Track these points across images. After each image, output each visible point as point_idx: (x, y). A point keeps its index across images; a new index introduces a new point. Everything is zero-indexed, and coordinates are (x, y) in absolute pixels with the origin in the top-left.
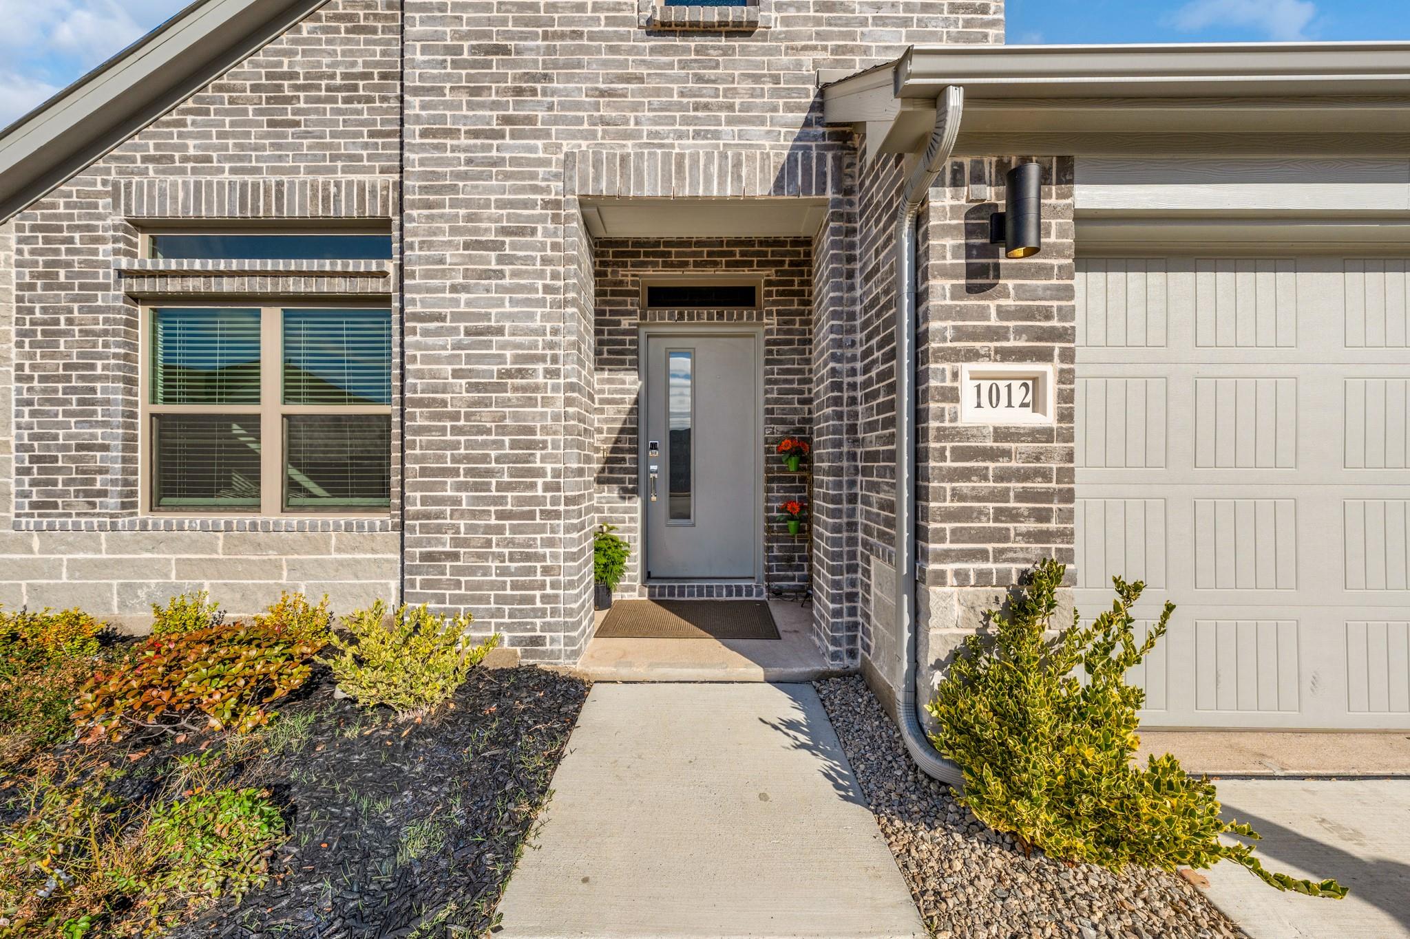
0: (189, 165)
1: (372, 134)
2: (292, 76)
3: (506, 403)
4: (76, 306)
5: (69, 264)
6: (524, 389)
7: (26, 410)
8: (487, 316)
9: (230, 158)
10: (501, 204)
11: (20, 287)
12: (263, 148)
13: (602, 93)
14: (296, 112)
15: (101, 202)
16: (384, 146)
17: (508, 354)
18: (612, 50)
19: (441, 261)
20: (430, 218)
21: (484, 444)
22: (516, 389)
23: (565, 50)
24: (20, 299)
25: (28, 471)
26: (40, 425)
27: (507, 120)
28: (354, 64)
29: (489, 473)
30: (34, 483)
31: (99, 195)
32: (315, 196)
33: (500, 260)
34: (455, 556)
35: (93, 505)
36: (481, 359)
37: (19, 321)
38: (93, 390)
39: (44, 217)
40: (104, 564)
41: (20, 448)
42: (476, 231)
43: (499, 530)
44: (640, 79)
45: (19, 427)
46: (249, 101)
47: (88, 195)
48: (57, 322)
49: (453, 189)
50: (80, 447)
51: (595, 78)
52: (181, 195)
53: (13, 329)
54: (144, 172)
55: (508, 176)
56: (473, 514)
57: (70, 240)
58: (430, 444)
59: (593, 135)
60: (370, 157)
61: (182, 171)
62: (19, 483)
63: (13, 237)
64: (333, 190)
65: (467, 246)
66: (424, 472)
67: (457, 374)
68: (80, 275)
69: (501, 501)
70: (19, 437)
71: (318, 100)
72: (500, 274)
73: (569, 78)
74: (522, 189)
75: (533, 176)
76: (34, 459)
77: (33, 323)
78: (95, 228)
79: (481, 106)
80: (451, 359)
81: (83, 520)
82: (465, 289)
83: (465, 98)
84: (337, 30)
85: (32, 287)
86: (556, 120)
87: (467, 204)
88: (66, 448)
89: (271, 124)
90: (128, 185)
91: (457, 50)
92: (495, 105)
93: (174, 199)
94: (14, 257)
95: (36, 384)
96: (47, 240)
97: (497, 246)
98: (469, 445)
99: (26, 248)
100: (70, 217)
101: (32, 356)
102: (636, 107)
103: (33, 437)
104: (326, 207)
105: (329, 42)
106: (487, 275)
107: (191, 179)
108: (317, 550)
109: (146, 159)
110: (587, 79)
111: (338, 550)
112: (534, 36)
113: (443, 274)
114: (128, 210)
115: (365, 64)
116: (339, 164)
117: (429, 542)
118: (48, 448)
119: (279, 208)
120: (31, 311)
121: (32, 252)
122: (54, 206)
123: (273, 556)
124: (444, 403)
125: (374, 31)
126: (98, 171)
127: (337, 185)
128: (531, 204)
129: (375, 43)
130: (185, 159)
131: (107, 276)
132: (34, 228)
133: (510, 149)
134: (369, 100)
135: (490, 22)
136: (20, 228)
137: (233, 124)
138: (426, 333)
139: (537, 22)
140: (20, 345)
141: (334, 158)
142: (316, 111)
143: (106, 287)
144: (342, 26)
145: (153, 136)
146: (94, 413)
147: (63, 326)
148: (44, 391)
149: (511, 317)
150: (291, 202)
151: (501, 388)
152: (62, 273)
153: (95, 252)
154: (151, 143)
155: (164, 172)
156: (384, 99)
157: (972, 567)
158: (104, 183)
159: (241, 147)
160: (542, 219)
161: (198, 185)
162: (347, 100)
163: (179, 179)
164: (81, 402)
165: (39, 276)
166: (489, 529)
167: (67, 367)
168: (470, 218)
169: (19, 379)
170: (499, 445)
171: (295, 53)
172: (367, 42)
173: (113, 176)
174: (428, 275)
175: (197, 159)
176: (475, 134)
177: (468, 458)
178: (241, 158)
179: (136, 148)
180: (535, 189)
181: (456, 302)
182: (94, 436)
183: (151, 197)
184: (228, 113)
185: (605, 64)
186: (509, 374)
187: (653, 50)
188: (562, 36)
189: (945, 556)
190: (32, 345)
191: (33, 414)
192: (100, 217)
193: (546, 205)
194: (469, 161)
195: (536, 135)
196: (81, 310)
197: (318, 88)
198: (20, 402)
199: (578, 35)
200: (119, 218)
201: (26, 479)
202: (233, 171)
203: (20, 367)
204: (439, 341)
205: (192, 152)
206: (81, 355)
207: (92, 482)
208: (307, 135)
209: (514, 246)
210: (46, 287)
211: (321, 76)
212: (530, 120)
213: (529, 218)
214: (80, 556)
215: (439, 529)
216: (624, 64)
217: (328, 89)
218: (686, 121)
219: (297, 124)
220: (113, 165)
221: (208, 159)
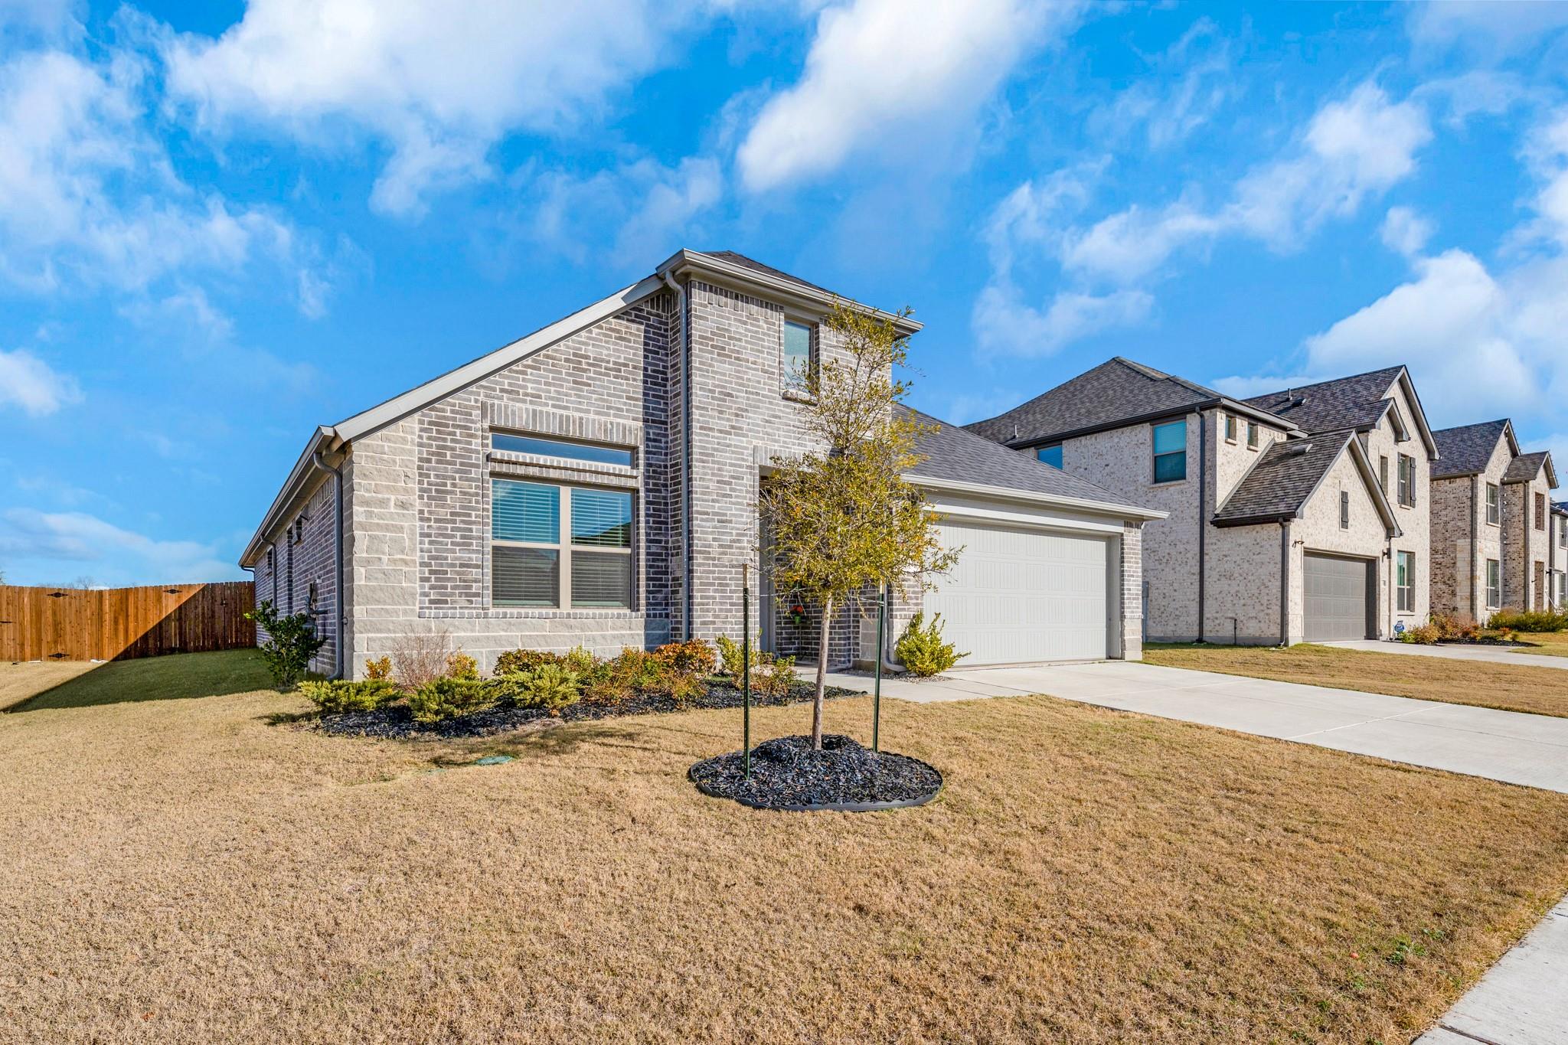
0: (529, 398)
1: (628, 398)
2: (587, 357)
3: (732, 554)
4: (457, 476)
5: (453, 449)
6: (740, 548)
7: (427, 540)
8: (725, 515)
9: (552, 398)
10: (731, 465)
11: (421, 460)
12: (570, 395)
13: (767, 421)
14: (589, 378)
15: (474, 412)
16: (635, 406)
17: (734, 532)
18: (770, 403)
19: (708, 488)
20: (704, 467)
21: (725, 572)
22: (737, 548)
23: (753, 400)
24: (420, 468)
25: (428, 580)
26: (437, 550)
27: (733, 427)
28: (619, 357)
29: (727, 585)
30: (432, 587)
31: (472, 407)
32: (600, 428)
33: (731, 490)
34: (714, 623)
35: (471, 602)
36: (723, 533)
37: (420, 482)
38: (471, 530)
39: (437, 417)
40: (477, 640)
41: (422, 564)
42: (721, 476)
43: (730, 611)
44: (780, 418)
45: (422, 551)
46: (563, 367)
47: (466, 407)
48: (445, 485)
49: (712, 455)
50: (462, 565)
51: (764, 414)
52: (525, 416)
53: (417, 486)
54: (501, 398)
55: (733, 452)
56: (721, 604)
57: (454, 434)
58: (704, 572)
59: (763, 439)
60: (628, 411)
61: (524, 401)
62: (422, 587)
63: (417, 426)
64: (609, 426)
65: (718, 482)
66: (702, 584)
67: (714, 540)
68: (460, 456)
69: (731, 598)
70: (422, 557)
71: (600, 374)
72: (730, 496)
73: (755, 413)
74: (738, 459)
75: (743, 454)
76: (431, 572)
77: (429, 484)
78: (469, 428)
79: (723, 419)
80: (712, 533)
81: (466, 611)
82: (717, 501)
83: (717, 414)
84: (611, 337)
85: (429, 461)
86: (750, 430)
87: (718, 463)
88: (453, 565)
89: (575, 382)
90: (492, 405)
91: (713, 392)
92: (728, 420)
93: (521, 418)
94: (417, 440)
95: (432, 523)
96: (438, 432)
97: (730, 483)
98: (720, 572)
99: (425, 435)
100: (454, 419)
101: (429, 505)
102: (778, 429)
103: (430, 558)
104: (606, 436)
105: (606, 342)
106: (725, 496)
107: (531, 407)
108: (602, 630)
109: (502, 391)
110: (761, 414)
111: (613, 629)
112: (742, 391)
113: (708, 493)
114: (492, 421)
115: (625, 358)
116: (612, 412)
117: (704, 616)
118: (441, 565)
119: (581, 433)
120: (428, 476)
121: (429, 438)
122: (443, 411)
123: (578, 632)
124: (709, 553)
125: (630, 341)
126: (472, 393)
127: (611, 423)
128: (741, 466)
129: (631, 348)
130: (526, 395)
131: (477, 459)
132: (430, 423)
133: (733, 440)
134: (627, 379)
135: (726, 382)
136: (421, 422)
137: (553, 378)
138: (702, 520)
139: (743, 385)
140: (421, 497)
141: (609, 408)
142: (600, 380)
143: (477, 466)
144: (613, 334)
145: (508, 377)
146: (472, 544)
147: (449, 488)
148: (439, 528)
149: (735, 515)
150: (587, 429)
151: (731, 547)
152: (448, 453)
153: (470, 443)
154: (506, 381)
155: (513, 400)
156: (634, 380)
157: (903, 613)
158: (476, 401)
159: (558, 393)
160: (746, 473)
161: (534, 411)
162: (616, 377)
163: (523, 406)
164: (462, 537)
165: (433, 454)
166: (727, 611)
167: (452, 514)
168: (719, 469)
169: (421, 519)
170: (730, 572)
171: (588, 345)
172: (626, 347)
173: (481, 398)
174: (703, 493)
175: (533, 396)
176: (721, 431)
177: (719, 578)
178: (558, 400)
179: (497, 382)
180: (743, 460)
181: (714, 507)
182: (470, 559)
183: (506, 415)
184: (551, 371)
185: (768, 409)
186: (734, 541)
187: (784, 406)
188: (752, 393)
189: (897, 610)
190: (429, 498)
191: (431, 543)
192: (472, 422)
193: (747, 467)
194: (719, 444)
195: (744, 436)
196: (460, 479)
197: (600, 367)
198: (422, 535)
199: (758, 394)
200: (486, 425)
201: (427, 584)
202: (554, 406)
203: (421, 512)
204: (708, 524)
205: (529, 391)
206: (462, 507)
207: (470, 587)
208: (594, 392)
209: (736, 484)
210: (438, 462)
211: (602, 360)
212: (741, 429)
213: (741, 472)
214: (462, 634)
215: (708, 610)
216: (774, 410)
217: (606, 369)
218: (795, 438)
219: (589, 385)
220: (482, 391)
221: (539, 397)
